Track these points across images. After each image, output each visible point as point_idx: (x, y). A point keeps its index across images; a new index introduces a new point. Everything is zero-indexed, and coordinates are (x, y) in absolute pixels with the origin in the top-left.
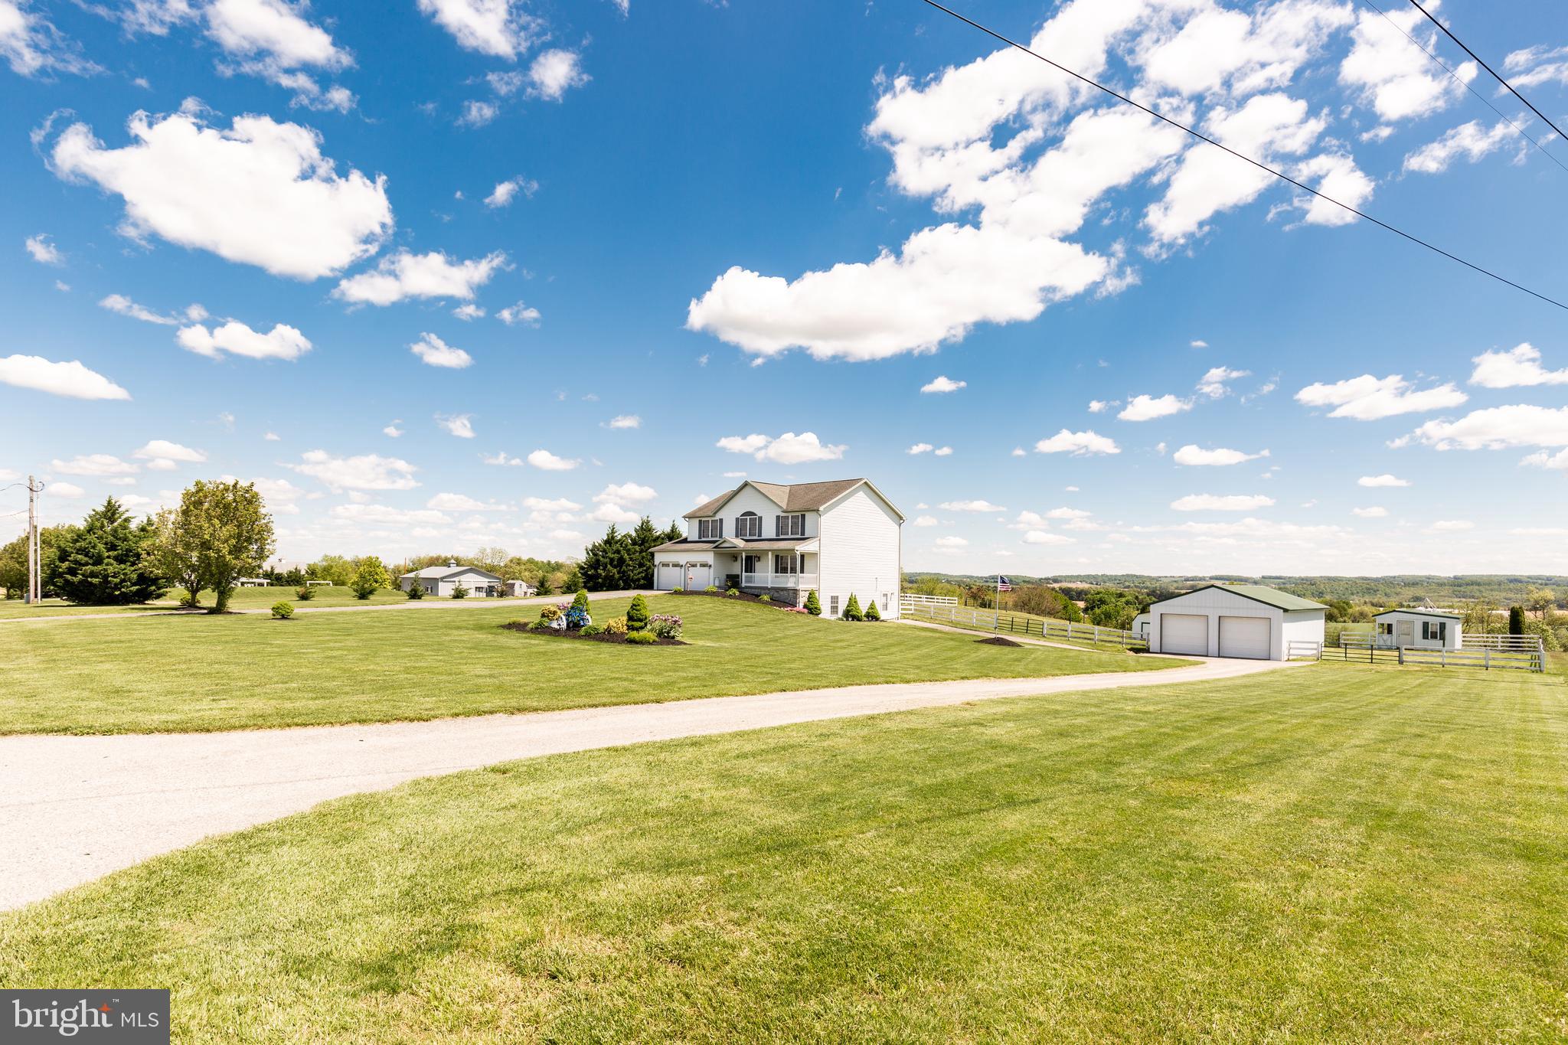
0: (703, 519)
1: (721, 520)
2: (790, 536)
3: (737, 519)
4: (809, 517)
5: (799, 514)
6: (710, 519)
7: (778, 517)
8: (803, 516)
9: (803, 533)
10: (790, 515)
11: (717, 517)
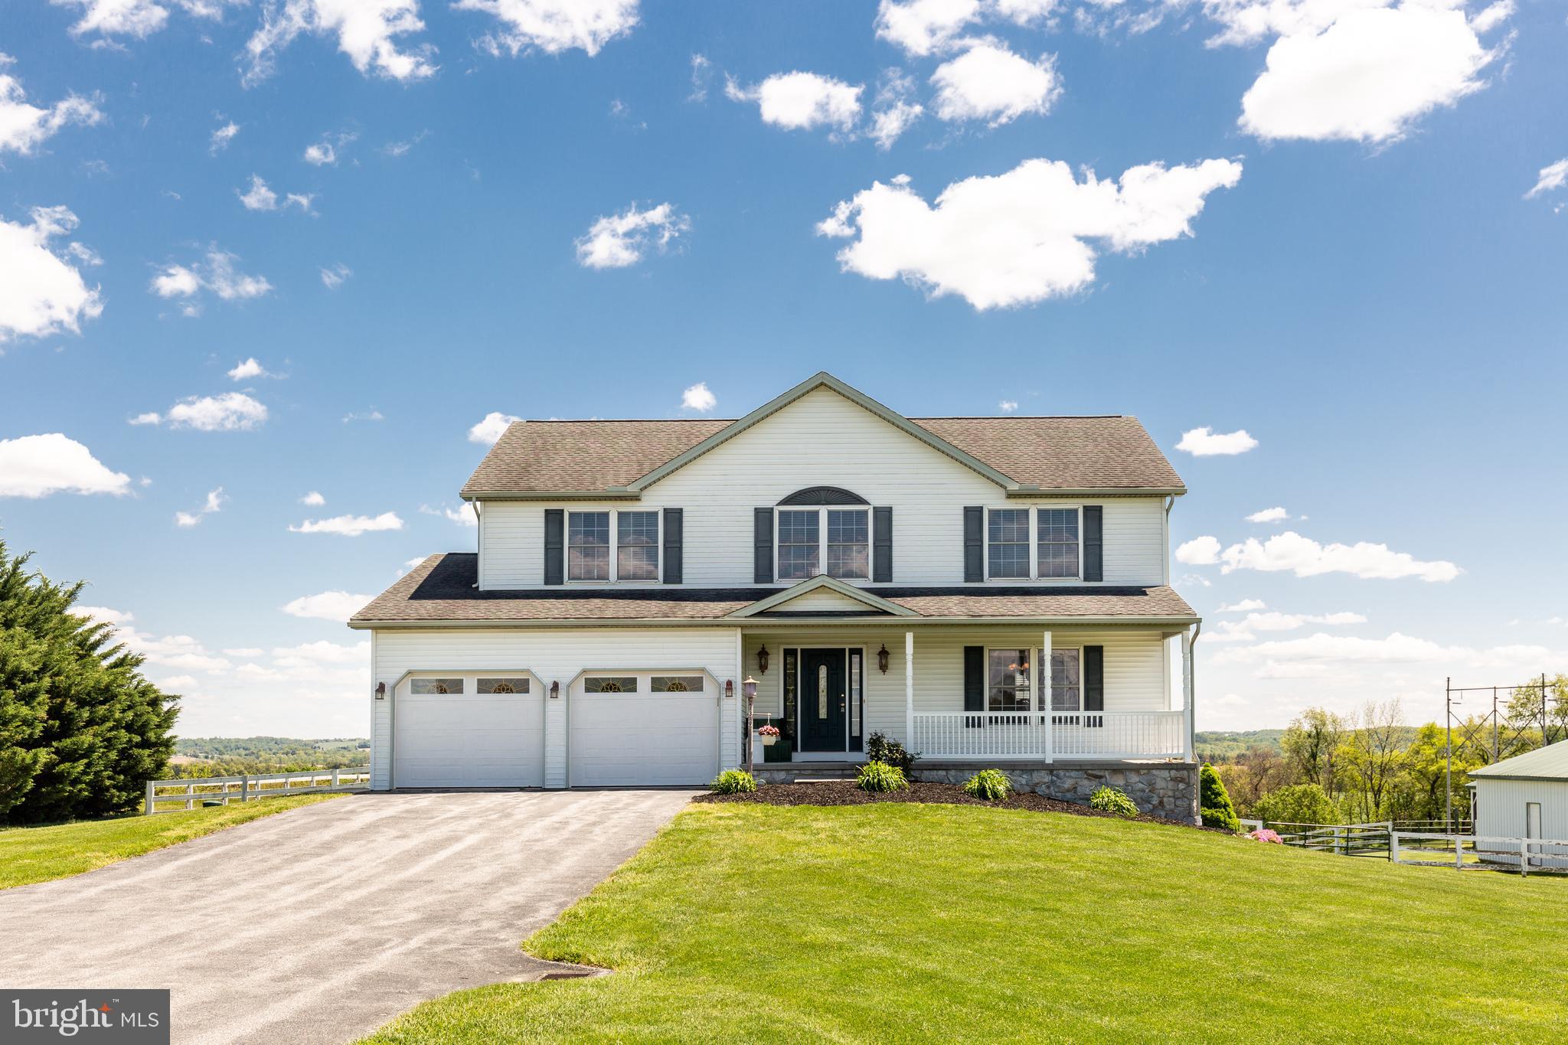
0: (569, 508)
1: (674, 516)
2: (1034, 581)
3: (763, 516)
4: (1118, 519)
5: (1078, 505)
6: (613, 510)
7: (973, 515)
8: (1094, 516)
9: (1095, 569)
10: (1033, 508)
11: (654, 501)
